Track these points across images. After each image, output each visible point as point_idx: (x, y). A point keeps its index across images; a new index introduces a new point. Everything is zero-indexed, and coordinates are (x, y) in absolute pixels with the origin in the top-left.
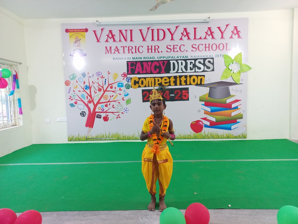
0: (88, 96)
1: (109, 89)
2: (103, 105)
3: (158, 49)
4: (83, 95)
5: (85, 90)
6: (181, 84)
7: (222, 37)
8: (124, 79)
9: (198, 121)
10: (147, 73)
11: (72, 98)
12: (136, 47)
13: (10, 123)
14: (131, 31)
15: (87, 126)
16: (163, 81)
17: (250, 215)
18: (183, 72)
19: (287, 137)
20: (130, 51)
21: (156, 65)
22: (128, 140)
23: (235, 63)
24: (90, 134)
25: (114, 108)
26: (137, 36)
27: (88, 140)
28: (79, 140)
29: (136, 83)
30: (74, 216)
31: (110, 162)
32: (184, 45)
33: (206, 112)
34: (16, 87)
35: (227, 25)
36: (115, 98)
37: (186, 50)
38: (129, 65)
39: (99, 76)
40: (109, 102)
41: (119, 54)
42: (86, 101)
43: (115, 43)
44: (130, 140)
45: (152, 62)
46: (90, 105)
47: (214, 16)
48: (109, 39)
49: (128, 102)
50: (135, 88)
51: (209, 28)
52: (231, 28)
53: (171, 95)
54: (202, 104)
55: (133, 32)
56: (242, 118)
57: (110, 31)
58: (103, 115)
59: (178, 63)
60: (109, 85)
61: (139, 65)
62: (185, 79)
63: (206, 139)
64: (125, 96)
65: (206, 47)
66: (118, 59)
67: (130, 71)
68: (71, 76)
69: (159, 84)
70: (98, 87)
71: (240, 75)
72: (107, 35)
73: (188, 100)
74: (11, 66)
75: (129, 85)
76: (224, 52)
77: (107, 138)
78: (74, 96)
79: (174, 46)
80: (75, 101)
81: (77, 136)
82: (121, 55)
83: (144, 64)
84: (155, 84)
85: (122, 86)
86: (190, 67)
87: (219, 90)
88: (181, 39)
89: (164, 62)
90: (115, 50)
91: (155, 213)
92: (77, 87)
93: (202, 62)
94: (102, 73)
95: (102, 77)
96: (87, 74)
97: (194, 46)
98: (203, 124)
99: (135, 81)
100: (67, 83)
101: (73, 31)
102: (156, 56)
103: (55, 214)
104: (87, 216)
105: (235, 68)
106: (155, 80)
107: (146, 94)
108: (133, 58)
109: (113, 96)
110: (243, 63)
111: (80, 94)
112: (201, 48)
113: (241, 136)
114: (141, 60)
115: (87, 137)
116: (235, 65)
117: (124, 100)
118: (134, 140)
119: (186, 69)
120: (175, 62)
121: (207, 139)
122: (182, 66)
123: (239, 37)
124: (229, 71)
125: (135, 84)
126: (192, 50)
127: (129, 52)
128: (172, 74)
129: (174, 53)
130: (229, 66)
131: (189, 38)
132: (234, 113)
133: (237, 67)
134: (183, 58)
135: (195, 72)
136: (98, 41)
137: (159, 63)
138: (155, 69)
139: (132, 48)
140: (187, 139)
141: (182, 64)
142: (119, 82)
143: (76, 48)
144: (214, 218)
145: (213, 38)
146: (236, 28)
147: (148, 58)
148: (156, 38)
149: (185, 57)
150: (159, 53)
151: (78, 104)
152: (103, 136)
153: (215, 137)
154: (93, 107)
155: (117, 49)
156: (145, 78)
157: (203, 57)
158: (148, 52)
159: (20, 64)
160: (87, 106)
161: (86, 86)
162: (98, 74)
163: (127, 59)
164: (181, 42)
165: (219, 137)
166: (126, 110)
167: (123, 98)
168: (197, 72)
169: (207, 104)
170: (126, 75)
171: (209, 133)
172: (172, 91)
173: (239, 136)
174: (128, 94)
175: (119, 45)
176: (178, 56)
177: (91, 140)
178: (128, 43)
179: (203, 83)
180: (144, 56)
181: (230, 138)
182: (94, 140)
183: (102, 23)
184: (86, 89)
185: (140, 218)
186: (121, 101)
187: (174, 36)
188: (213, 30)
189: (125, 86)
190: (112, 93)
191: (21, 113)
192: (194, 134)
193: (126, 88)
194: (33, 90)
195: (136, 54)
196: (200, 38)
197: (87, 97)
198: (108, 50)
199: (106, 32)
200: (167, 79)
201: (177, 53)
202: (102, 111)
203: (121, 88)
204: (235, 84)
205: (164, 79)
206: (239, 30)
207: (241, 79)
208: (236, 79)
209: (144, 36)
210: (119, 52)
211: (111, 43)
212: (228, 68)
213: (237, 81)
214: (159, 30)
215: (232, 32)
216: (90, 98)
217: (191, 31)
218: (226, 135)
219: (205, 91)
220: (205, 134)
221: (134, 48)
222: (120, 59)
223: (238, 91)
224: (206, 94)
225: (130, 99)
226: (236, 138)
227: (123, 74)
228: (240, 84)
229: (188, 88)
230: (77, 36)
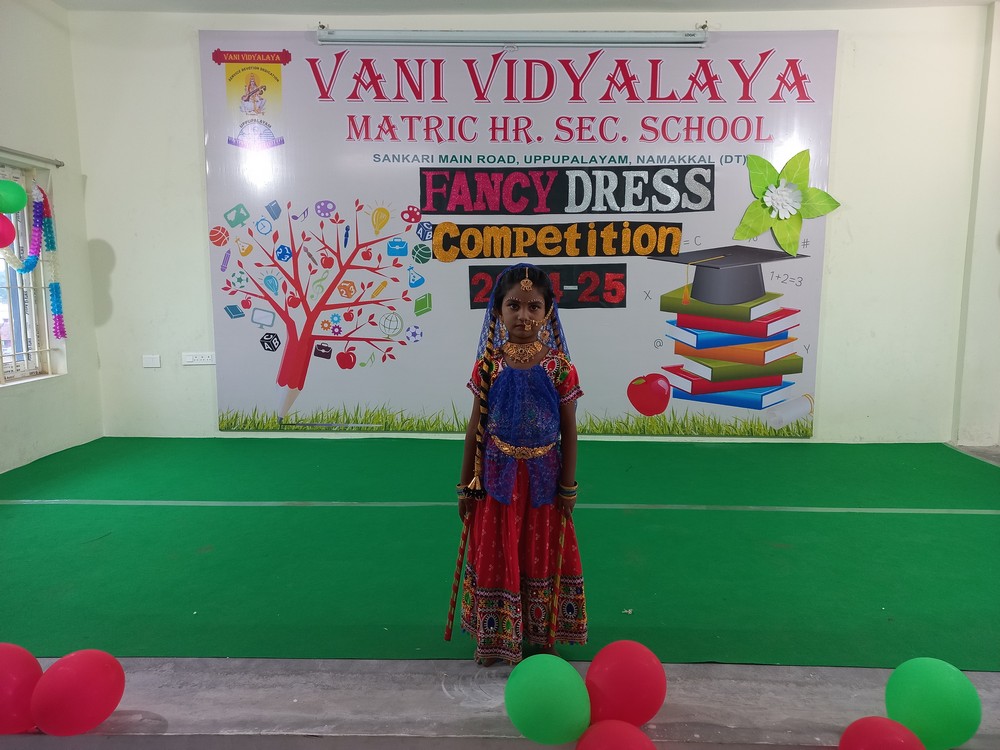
0: (288, 283)
1: (358, 260)
2: (337, 316)
3: (529, 131)
4: (271, 277)
5: (279, 262)
6: (600, 253)
7: (746, 96)
8: (408, 228)
9: (654, 377)
10: (487, 212)
11: (233, 289)
12: (451, 119)
13: (24, 365)
14: (437, 63)
15: (282, 381)
16: (541, 240)
17: (799, 684)
18: (610, 211)
19: (944, 437)
20: (433, 134)
21: (518, 185)
22: (418, 431)
23: (786, 186)
24: (292, 410)
25: (374, 324)
26: (456, 81)
27: (287, 431)
28: (256, 430)
29: (449, 242)
30: (228, 673)
31: (356, 504)
32: (615, 119)
33: (681, 349)
34: (44, 243)
35: (764, 56)
36: (377, 293)
37: (620, 137)
38: (429, 180)
39: (325, 216)
40: (357, 303)
41: (394, 143)
42: (281, 299)
43: (381, 104)
44: (426, 432)
45: (507, 172)
46: (293, 313)
47: (721, 21)
48: (361, 89)
49: (423, 306)
50: (445, 260)
51: (704, 64)
52: (777, 65)
53: (566, 288)
54: (669, 320)
55: (444, 68)
56: (799, 370)
57: (367, 63)
58: (338, 348)
59: (593, 179)
60: (359, 247)
61: (461, 182)
62: (615, 235)
63: (676, 436)
64: (412, 285)
65: (688, 128)
66: (391, 159)
67: (430, 202)
68: (230, 212)
69: (526, 249)
70: (323, 251)
71: (800, 227)
72: (355, 77)
73: (622, 304)
74: (25, 170)
75: (428, 249)
76: (751, 147)
77: (350, 425)
78: (240, 280)
79: (581, 119)
80: (244, 297)
81: (249, 413)
82: (403, 147)
83: (478, 178)
84: (513, 249)
85: (404, 252)
86: (635, 196)
87: (727, 273)
88: (607, 97)
89: (545, 173)
90: (381, 127)
91: (494, 672)
92: (250, 248)
93: (675, 180)
94: (334, 207)
95: (337, 220)
96: (283, 207)
97: (650, 123)
98: (669, 385)
99: (446, 236)
100: (218, 237)
101: (241, 57)
102: (519, 154)
103: (168, 666)
105: (783, 202)
106: (514, 235)
107: (482, 283)
108: (441, 156)
109: (370, 285)
110: (812, 186)
111: (259, 275)
112: (674, 129)
113: (794, 428)
114: (467, 165)
115: (281, 419)
116: (784, 193)
117: (408, 300)
118: (440, 432)
119: (621, 201)
120: (583, 175)
121: (681, 435)
122: (606, 191)
123: (803, 96)
124: (765, 211)
125: (446, 247)
126: (642, 138)
127: (428, 138)
128: (573, 215)
129: (581, 143)
130: (764, 194)
131: (633, 96)
132: (773, 355)
133: (790, 201)
134: (612, 164)
135: (650, 211)
136: (324, 95)
137: (530, 178)
138: (516, 199)
139: (440, 122)
140: (615, 434)
141: (606, 184)
142: (391, 240)
143: (250, 118)
145: (714, 96)
146: (793, 64)
147: (491, 159)
148: (520, 90)
149: (617, 161)
150: (531, 144)
151: (255, 309)
152: (338, 416)
153: (707, 430)
154: (304, 318)
155: (388, 127)
156: (481, 228)
157: (677, 161)
158: (494, 138)
159: (59, 165)
160: (284, 315)
161: (282, 247)
162: (323, 208)
163: (420, 160)
164: (608, 109)
165: (719, 431)
166: (414, 334)
167: (405, 293)
168: (658, 212)
169: (683, 323)
170: (418, 213)
171: (690, 417)
172: (568, 273)
173: (788, 430)
174: (421, 281)
175: (396, 111)
176: (593, 157)
177: (297, 430)
178: (427, 107)
179: (674, 251)
180: (480, 150)
181: (758, 436)
182: (305, 431)
183: (338, 36)
184: (279, 258)
185: (443, 685)
186: (399, 303)
187: (584, 86)
188: (714, 71)
189: (414, 253)
190: (367, 276)
191: (60, 332)
192: (637, 420)
193: (417, 260)
194: (101, 257)
195: (451, 143)
196: (672, 97)
197: (285, 287)
198: (359, 128)
199: (352, 65)
200: (556, 232)
201: (592, 143)
202: (335, 333)
203: (400, 258)
204: (783, 256)
205: (543, 232)
206: (803, 71)
207: (801, 241)
208: (787, 239)
209: (483, 84)
210: (394, 137)
211: (368, 104)
212: (762, 201)
213: (790, 245)
214: (533, 63)
215: (779, 78)
216: (293, 290)
217: (641, 71)
218: (745, 424)
219: (681, 276)
220: (675, 419)
221: (446, 123)
222: (399, 161)
223: (792, 281)
224: (683, 288)
225: (430, 295)
226: (777, 436)
227: (408, 212)
228: (800, 256)
229: (625, 265)
230: (252, 76)
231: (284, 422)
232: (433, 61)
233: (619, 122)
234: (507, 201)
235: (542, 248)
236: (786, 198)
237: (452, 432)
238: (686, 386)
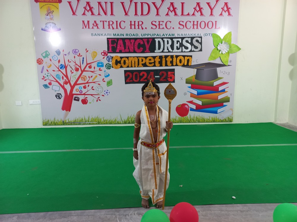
0: (64, 76)
1: (87, 69)
2: (81, 87)
3: (143, 26)
4: (58, 75)
5: (61, 70)
6: (166, 65)
7: (211, 14)
8: (104, 58)
9: (184, 105)
10: (129, 52)
11: (45, 79)
12: (117, 22)
14: (112, 3)
15: (63, 109)
16: (147, 61)
17: (241, 211)
18: (169, 52)
19: (272, 121)
20: (111, 27)
22: (109, 124)
23: (224, 43)
24: (67, 118)
25: (93, 89)
26: (118, 9)
27: (66, 125)
28: (55, 125)
29: (117, 62)
30: (38, 219)
31: (88, 150)
32: (170, 22)
33: (192, 95)
35: (217, 1)
36: (94, 79)
37: (172, 28)
38: (110, 42)
39: (75, 54)
40: (87, 83)
41: (98, 29)
42: (62, 82)
43: (93, 17)
44: (112, 124)
45: (136, 39)
46: (66, 86)
48: (86, 12)
49: (109, 83)
50: (116, 68)
51: (198, 4)
52: (221, 4)
53: (156, 77)
54: (188, 86)
55: (114, 5)
56: (229, 101)
57: (88, 3)
58: (81, 97)
59: (164, 41)
60: (87, 64)
61: (121, 42)
62: (171, 60)
63: (191, 123)
64: (105, 77)
65: (194, 25)
66: (97, 35)
67: (110, 49)
68: (43, 53)
69: (142, 64)
70: (75, 66)
71: (229, 56)
72: (84, 7)
73: (174, 82)
75: (110, 65)
76: (213, 31)
77: (87, 123)
78: (48, 76)
79: (159, 22)
80: (49, 81)
81: (52, 120)
82: (101, 31)
83: (127, 41)
84: (138, 64)
85: (102, 66)
86: (177, 47)
87: (206, 71)
88: (167, 14)
89: (148, 39)
90: (93, 24)
91: (136, 212)
92: (51, 65)
93: (190, 42)
94: (79, 51)
95: (79, 55)
96: (61, 51)
97: (181, 23)
98: (189, 107)
100: (39, 62)
102: (139, 33)
104: (55, 219)
105: (224, 48)
106: (138, 60)
107: (129, 76)
109: (92, 77)
110: (232, 43)
111: (54, 74)
112: (189, 25)
113: (227, 119)
114: (122, 37)
115: (64, 121)
116: (224, 45)
117: (104, 81)
118: (116, 124)
119: (173, 49)
120: (160, 40)
121: (193, 122)
122: (168, 45)
123: (229, 14)
124: (218, 51)
125: (116, 64)
126: (179, 28)
127: (109, 28)
128: (157, 53)
129: (160, 30)
130: (217, 46)
131: (176, 14)
132: (221, 97)
133: (226, 48)
134: (170, 36)
135: (182, 52)
136: (74, 14)
137: (143, 41)
138: (139, 48)
139: (113, 22)
141: (168, 43)
142: (98, 62)
144: (202, 217)
145: (202, 14)
146: (226, 4)
147: (130, 35)
148: (139, 12)
149: (171, 35)
150: (143, 30)
151: (53, 85)
152: (82, 120)
153: (201, 121)
154: (70, 88)
155: (96, 24)
156: (128, 57)
157: (190, 35)
158: (131, 28)
160: (63, 87)
161: (61, 65)
162: (75, 51)
163: (107, 35)
164: (168, 18)
165: (204, 121)
166: (107, 93)
167: (103, 79)
168: (184, 52)
169: (193, 87)
170: (107, 53)
171: (195, 117)
172: (156, 72)
173: (225, 120)
174: (109, 75)
175: (98, 19)
176: (164, 34)
177: (69, 125)
178: (109, 18)
179: (190, 64)
180: (127, 32)
181: (216, 122)
182: (72, 125)
184: (61, 68)
185: (118, 219)
186: (102, 83)
187: (160, 11)
188: (201, 6)
189: (106, 66)
190: (90, 74)
192: (179, 118)
193: (107, 69)
195: (117, 30)
196: (188, 14)
197: (63, 78)
198: (86, 25)
199: (83, 4)
200: (152, 58)
201: (163, 30)
202: (80, 93)
203: (101, 68)
204: (223, 65)
205: (148, 59)
206: (229, 6)
207: (229, 60)
208: (225, 60)
209: (127, 10)
210: (98, 28)
211: (89, 16)
212: (217, 48)
213: (226, 62)
214: (143, 3)
215: (222, 8)
216: (66, 79)
217: (178, 6)
218: (212, 118)
219: (192, 72)
220: (191, 117)
221: (115, 23)
222: (100, 36)
223: (226, 73)
224: (193, 76)
225: (112, 80)
226: (222, 122)
227: (103, 52)
228: (229, 65)
229: (174, 69)
230: (49, 7)
231: (64, 122)
232: (110, 2)
233: (172, 23)
234: (136, 49)
235: (148, 64)
236: (224, 47)
237: (120, 124)
238: (194, 107)
